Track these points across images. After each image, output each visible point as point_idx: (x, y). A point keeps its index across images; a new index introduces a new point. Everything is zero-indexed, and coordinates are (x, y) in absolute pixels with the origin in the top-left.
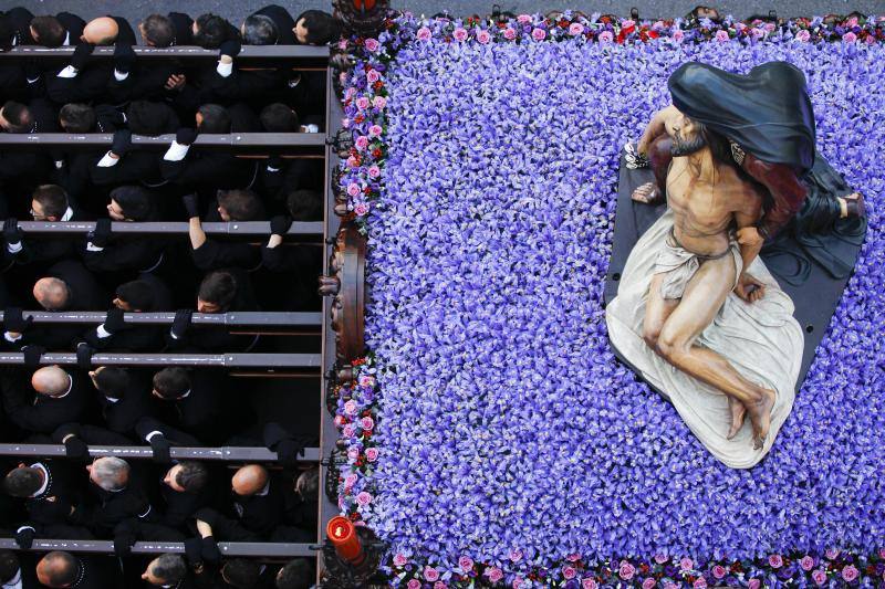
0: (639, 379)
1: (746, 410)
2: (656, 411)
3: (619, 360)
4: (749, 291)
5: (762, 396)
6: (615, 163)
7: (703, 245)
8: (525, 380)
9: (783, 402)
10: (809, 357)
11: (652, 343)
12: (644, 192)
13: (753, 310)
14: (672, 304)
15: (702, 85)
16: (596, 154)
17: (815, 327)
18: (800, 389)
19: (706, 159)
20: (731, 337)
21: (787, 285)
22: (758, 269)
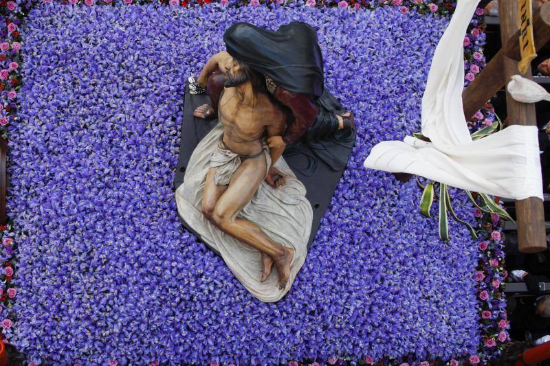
0: (199, 240)
1: (273, 262)
2: (210, 263)
3: (185, 227)
4: (275, 180)
5: (285, 252)
6: (182, 90)
7: (245, 148)
8: (119, 241)
9: (299, 256)
10: (316, 225)
11: (208, 215)
12: (201, 110)
13: (278, 193)
14: (222, 189)
15: (247, 38)
16: (167, 84)
17: (320, 205)
18: (311, 247)
19: (248, 90)
20: (262, 212)
21: (301, 176)
22: (281, 165)
